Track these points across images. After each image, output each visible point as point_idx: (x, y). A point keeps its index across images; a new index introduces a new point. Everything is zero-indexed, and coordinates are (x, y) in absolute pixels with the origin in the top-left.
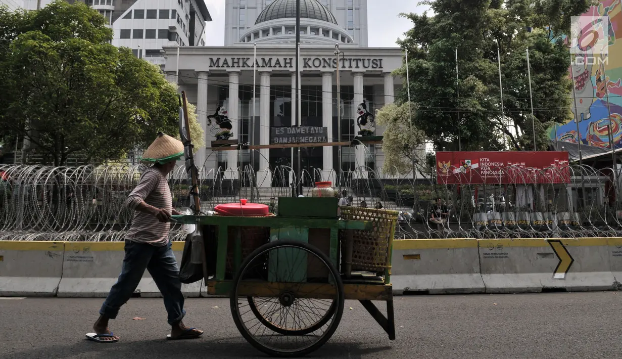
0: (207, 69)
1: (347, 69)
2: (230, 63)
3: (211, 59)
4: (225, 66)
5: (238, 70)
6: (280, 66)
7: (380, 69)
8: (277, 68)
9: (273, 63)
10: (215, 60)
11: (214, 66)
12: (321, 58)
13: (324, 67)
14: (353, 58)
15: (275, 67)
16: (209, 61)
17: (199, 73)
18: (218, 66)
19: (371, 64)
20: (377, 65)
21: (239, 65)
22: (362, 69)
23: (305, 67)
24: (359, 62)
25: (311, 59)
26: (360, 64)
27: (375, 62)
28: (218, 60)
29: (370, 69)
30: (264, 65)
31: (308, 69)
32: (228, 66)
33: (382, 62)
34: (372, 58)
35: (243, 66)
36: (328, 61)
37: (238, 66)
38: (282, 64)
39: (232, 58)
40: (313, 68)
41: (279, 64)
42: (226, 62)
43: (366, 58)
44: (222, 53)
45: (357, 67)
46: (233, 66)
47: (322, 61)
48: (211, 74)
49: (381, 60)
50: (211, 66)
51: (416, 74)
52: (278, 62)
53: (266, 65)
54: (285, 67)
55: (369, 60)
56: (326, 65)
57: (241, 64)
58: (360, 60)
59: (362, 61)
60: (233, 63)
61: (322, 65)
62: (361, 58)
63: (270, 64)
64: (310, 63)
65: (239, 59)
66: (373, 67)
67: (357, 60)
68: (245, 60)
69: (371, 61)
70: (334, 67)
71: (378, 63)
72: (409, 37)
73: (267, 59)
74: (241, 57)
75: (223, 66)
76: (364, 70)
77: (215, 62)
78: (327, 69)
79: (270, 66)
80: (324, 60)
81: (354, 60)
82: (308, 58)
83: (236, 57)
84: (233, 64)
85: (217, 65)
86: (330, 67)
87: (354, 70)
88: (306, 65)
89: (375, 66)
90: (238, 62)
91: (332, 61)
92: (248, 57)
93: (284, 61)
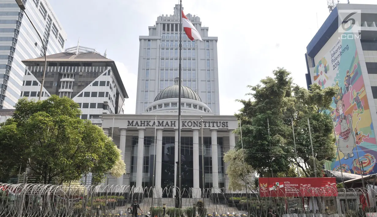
0: (126, 127)
1: (207, 127)
2: (139, 124)
3: (129, 122)
4: (137, 125)
5: (144, 128)
6: (169, 126)
7: (227, 128)
8: (167, 127)
9: (164, 124)
10: (131, 122)
11: (130, 125)
12: (192, 121)
13: (194, 126)
14: (211, 121)
15: (165, 126)
16: (127, 123)
17: (121, 129)
18: (133, 126)
19: (221, 125)
20: (225, 125)
21: (144, 125)
22: (216, 128)
23: (183, 126)
24: (214, 123)
25: (186, 122)
26: (215, 125)
27: (224, 123)
28: (133, 122)
29: (221, 127)
30: (159, 125)
31: (185, 127)
32: (138, 126)
33: (228, 123)
34: (222, 122)
35: (147, 126)
36: (196, 123)
37: (144, 126)
38: (170, 124)
39: (141, 121)
40: (188, 127)
41: (168, 124)
42: (137, 123)
43: (219, 121)
44: (135, 118)
45: (213, 126)
46: (141, 126)
47: (193, 123)
48: (128, 130)
49: (227, 122)
50: (128, 126)
51: (246, 133)
52: (167, 124)
53: (160, 125)
54: (171, 126)
55: (220, 122)
56: (195, 125)
57: (146, 124)
58: (215, 122)
59: (216, 123)
60: (141, 123)
61: (193, 125)
62: (216, 121)
63: (163, 124)
64: (186, 124)
65: (144, 121)
66: (222, 127)
67: (213, 122)
68: (148, 122)
69: (221, 123)
70: (200, 126)
71: (226, 124)
72: (242, 112)
73: (161, 122)
74: (146, 120)
75: (135, 126)
77: (131, 123)
78: (196, 128)
79: (163, 126)
80: (194, 122)
81: (211, 122)
82: (184, 121)
83: (143, 121)
84: (141, 125)
85: (132, 125)
86: (197, 126)
87: (211, 128)
88: (184, 125)
89: (223, 126)
90: (144, 123)
91: (198, 123)
92: (150, 120)
93: (171, 123)
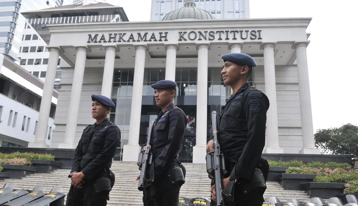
0: (85, 44)
1: (224, 41)
2: (107, 39)
3: (90, 36)
4: (102, 41)
5: (115, 44)
6: (156, 40)
7: (260, 41)
8: (153, 42)
9: (148, 37)
10: (93, 37)
11: (92, 42)
12: (197, 31)
13: (200, 39)
14: (230, 30)
15: (150, 40)
16: (88, 37)
17: (77, 48)
18: (96, 42)
19: (249, 35)
20: (255, 36)
21: (115, 39)
22: (239, 41)
23: (180, 40)
24: (236, 33)
25: (186, 32)
26: (238, 36)
27: (253, 33)
28: (96, 36)
29: (248, 40)
30: (140, 39)
31: (183, 42)
32: (105, 42)
33: (261, 33)
34: (250, 30)
35: (119, 41)
36: (204, 34)
37: (115, 41)
38: (158, 37)
39: (109, 34)
40: (189, 41)
41: (154, 38)
42: (103, 38)
43: (244, 30)
44: (101, 29)
45: (235, 39)
46: (110, 41)
47: (198, 35)
48: (88, 49)
49: (259, 31)
50: (89, 42)
52: (153, 37)
53: (142, 39)
54: (160, 40)
55: (247, 31)
56: (202, 37)
57: (117, 39)
58: (237, 32)
59: (239, 33)
60: (110, 38)
61: (198, 38)
62: (239, 30)
63: (146, 38)
64: (186, 36)
65: (116, 35)
66: (251, 39)
67: (234, 32)
68: (121, 35)
69: (249, 33)
70: (210, 39)
71: (257, 34)
73: (142, 34)
74: (118, 33)
75: (100, 42)
76: (242, 41)
78: (203, 41)
79: (146, 41)
80: (200, 33)
81: (231, 32)
82: (183, 31)
83: (113, 33)
84: (110, 39)
85: (94, 41)
86: (206, 39)
87: (231, 41)
88: (182, 39)
89: (253, 37)
90: (115, 38)
91: (208, 34)
92: (124, 32)
93: (159, 35)
